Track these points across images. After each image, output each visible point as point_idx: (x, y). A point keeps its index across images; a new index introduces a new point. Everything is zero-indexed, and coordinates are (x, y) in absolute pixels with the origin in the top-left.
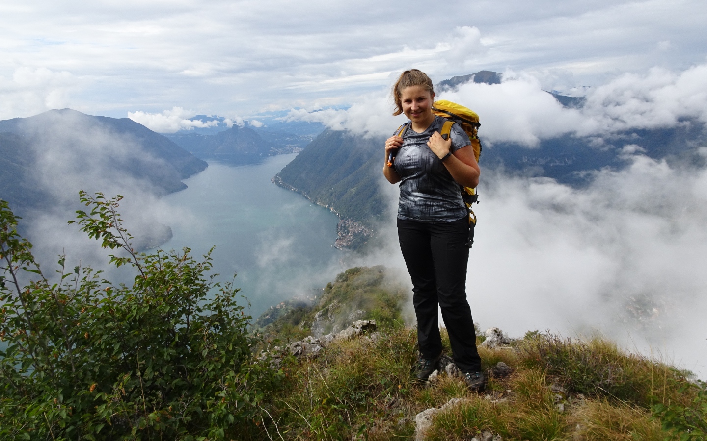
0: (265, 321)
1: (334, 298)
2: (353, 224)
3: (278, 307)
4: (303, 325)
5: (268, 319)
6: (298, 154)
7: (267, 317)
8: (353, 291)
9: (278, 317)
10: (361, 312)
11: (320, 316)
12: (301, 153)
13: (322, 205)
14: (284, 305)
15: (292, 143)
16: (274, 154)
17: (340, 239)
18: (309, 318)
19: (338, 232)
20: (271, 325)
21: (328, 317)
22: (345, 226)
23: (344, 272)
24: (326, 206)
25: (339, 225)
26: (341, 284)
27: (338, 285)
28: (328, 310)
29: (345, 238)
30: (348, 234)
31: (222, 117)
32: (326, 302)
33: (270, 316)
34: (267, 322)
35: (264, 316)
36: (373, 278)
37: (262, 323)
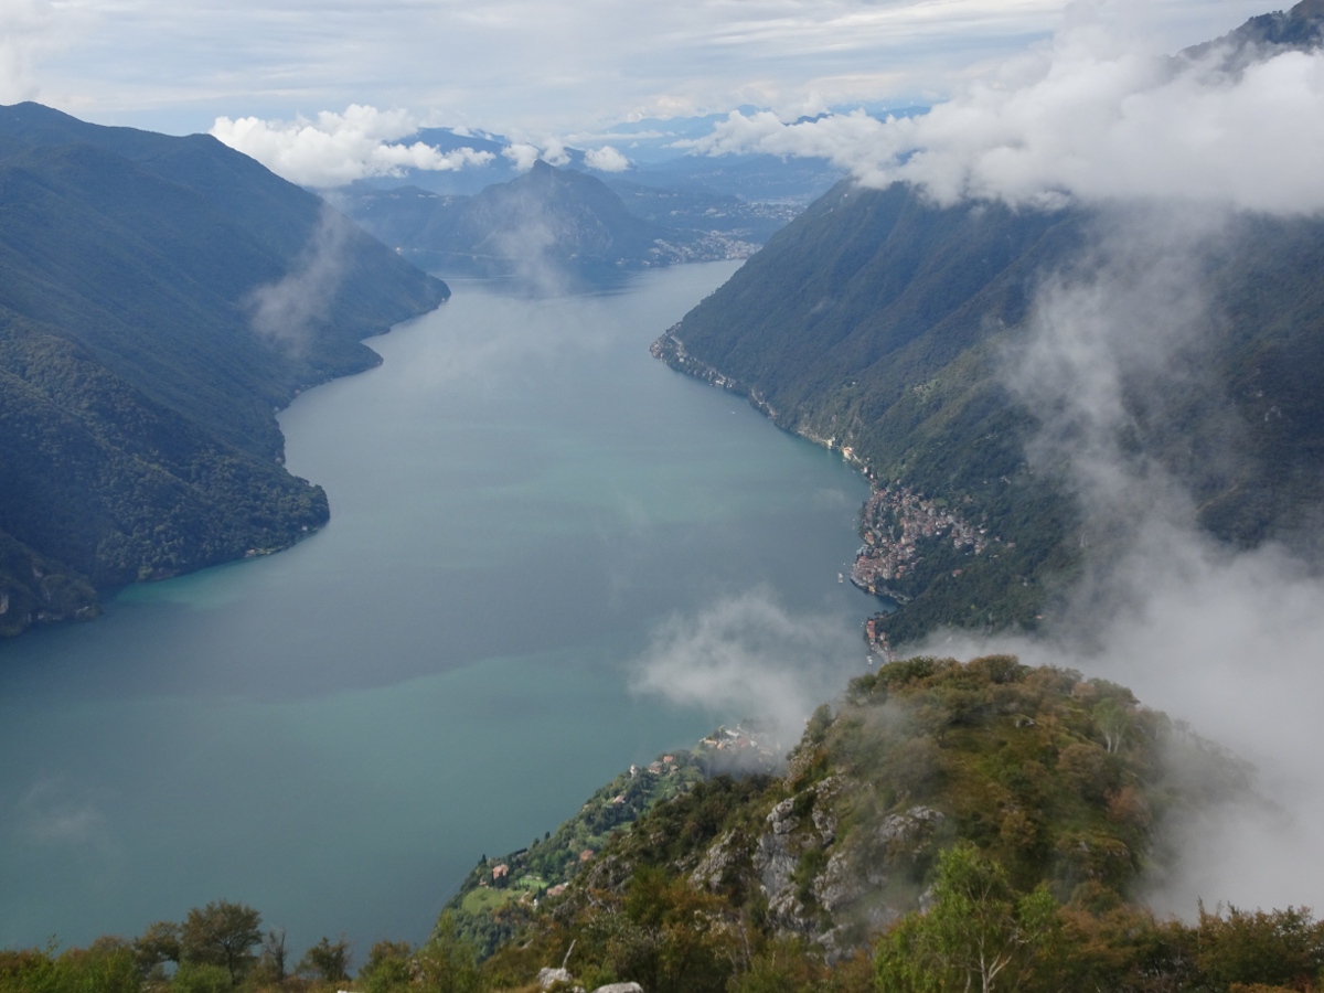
2: (917, 505)
4: (727, 842)
6: (742, 263)
9: (652, 803)
11: (784, 816)
12: (753, 261)
13: (816, 438)
14: (672, 763)
15: (725, 224)
16: (664, 262)
17: (869, 556)
18: (747, 819)
19: (863, 532)
21: (813, 822)
22: (888, 515)
23: (876, 674)
24: (830, 443)
25: (869, 508)
26: (860, 712)
27: (854, 714)
28: (812, 799)
29: (887, 552)
30: (898, 539)
31: (502, 137)
32: (808, 772)
33: (627, 799)
34: (615, 816)
35: (607, 797)
36: (973, 700)
37: (598, 818)
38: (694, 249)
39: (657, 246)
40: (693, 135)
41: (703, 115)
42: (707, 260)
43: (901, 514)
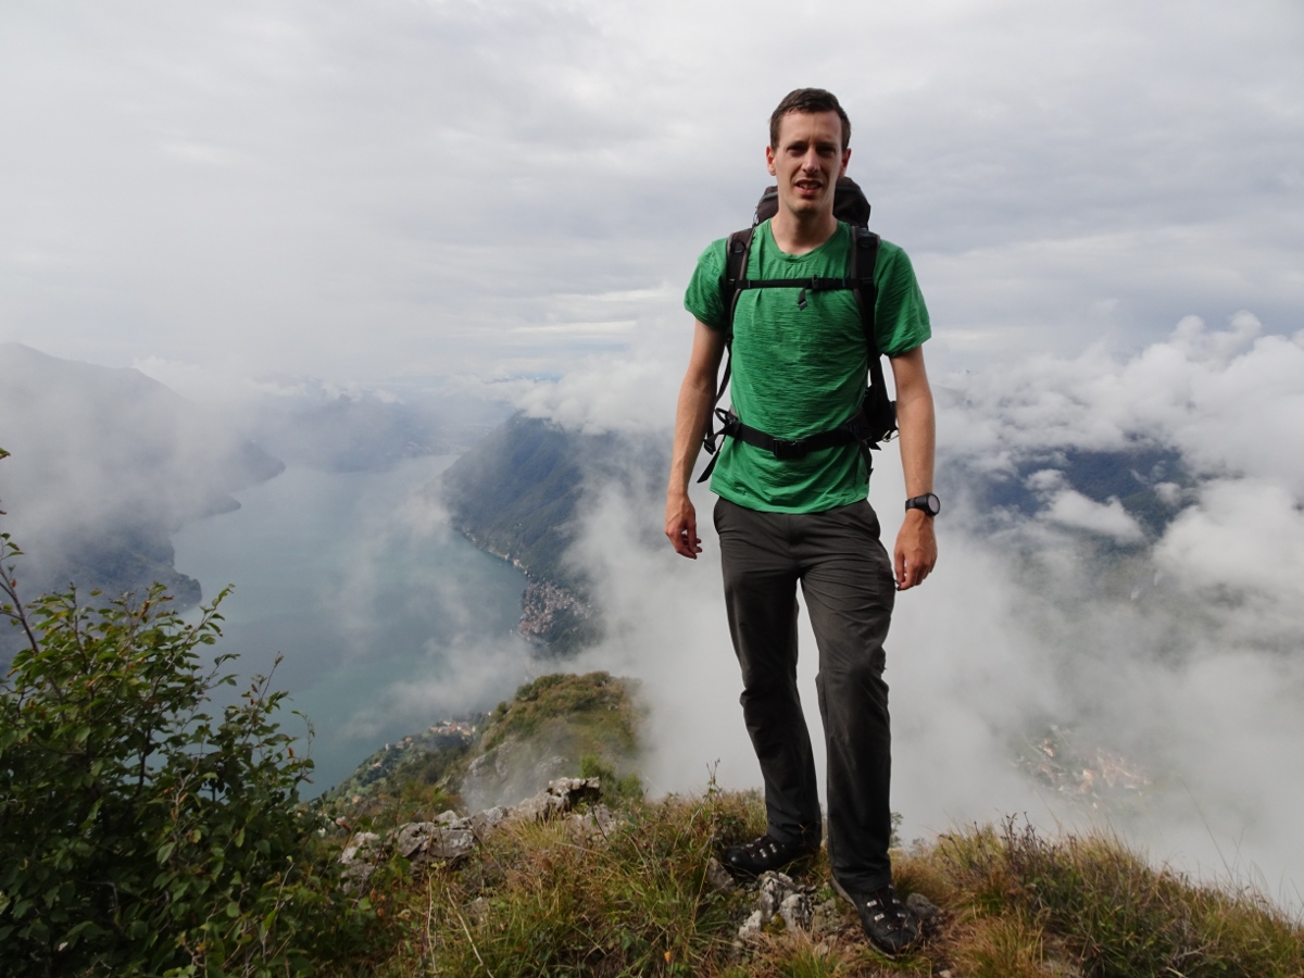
0: (372, 772)
1: (509, 732)
2: (554, 592)
3: (400, 745)
4: (445, 782)
5: (377, 770)
7: (378, 764)
8: (547, 719)
9: (398, 766)
10: (560, 760)
11: (479, 766)
12: (464, 456)
13: (499, 554)
14: (411, 742)
16: (415, 455)
17: (527, 620)
18: (457, 768)
19: (524, 606)
20: (383, 781)
21: (495, 770)
22: (538, 597)
23: (532, 683)
24: (506, 557)
25: (528, 593)
26: (524, 705)
27: (520, 706)
28: (495, 755)
29: (537, 617)
30: (543, 611)
32: (494, 739)
33: (383, 764)
34: (375, 774)
35: (371, 764)
36: (585, 696)
37: (365, 777)
38: (432, 449)
39: (411, 446)
42: (439, 455)
43: (545, 596)
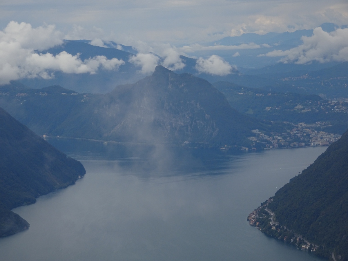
15: (310, 118)
16: (260, 148)
38: (284, 138)
39: (254, 135)
40: (284, 47)
41: (293, 31)
42: (295, 147)
